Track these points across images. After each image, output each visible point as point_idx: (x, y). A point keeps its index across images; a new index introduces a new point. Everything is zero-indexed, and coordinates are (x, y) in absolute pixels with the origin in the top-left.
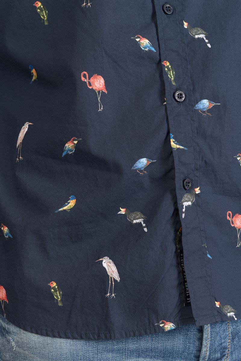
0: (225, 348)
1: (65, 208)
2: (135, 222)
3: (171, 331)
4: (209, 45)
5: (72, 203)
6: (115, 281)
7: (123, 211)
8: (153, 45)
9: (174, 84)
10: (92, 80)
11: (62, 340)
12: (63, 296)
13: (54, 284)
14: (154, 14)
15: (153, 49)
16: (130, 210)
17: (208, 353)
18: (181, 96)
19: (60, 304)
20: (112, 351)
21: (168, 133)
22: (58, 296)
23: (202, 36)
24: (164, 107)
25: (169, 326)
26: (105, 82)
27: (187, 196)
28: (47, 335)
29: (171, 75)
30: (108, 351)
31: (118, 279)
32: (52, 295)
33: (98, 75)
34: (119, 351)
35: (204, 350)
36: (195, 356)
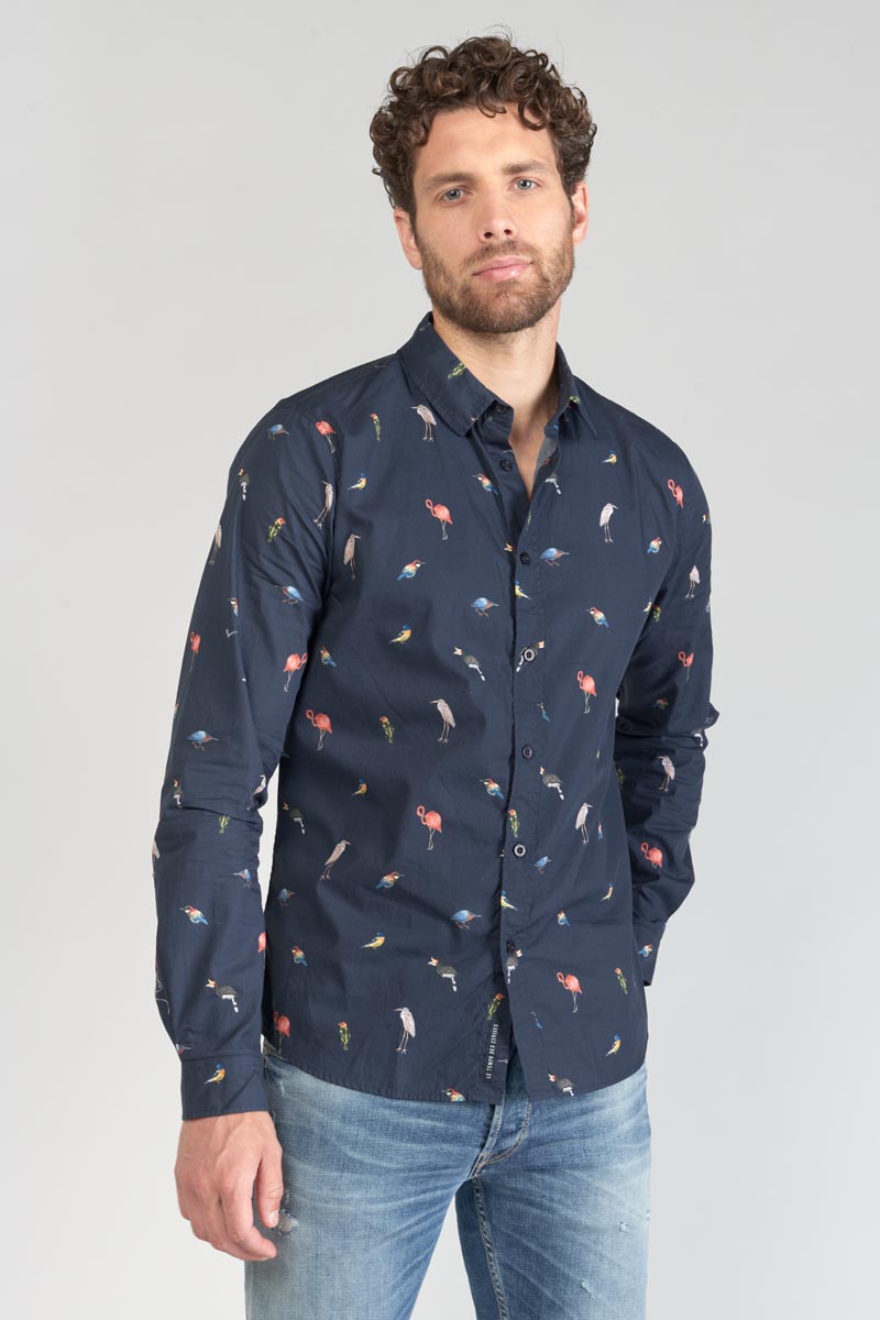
0: (521, 1120)
1: (371, 945)
2: (444, 975)
3: (459, 1103)
4: (562, 797)
5: (380, 941)
6: (410, 1036)
7: (434, 962)
8: (502, 791)
9: (516, 836)
10: (427, 816)
11: (338, 1088)
12: (350, 1040)
13: (344, 1026)
14: (513, 756)
15: (501, 795)
16: (442, 962)
17: (500, 1122)
18: (520, 850)
19: (345, 1048)
20: (390, 1107)
21: (499, 888)
22: (345, 1039)
23: (556, 785)
24: (499, 860)
25: (457, 1097)
26: (442, 821)
27: (510, 960)
28: (324, 1079)
29: (515, 827)
30: (385, 1107)
31: (413, 1035)
32: (339, 1036)
33: (436, 811)
34: (397, 1108)
35: (496, 1116)
36: (485, 1125)
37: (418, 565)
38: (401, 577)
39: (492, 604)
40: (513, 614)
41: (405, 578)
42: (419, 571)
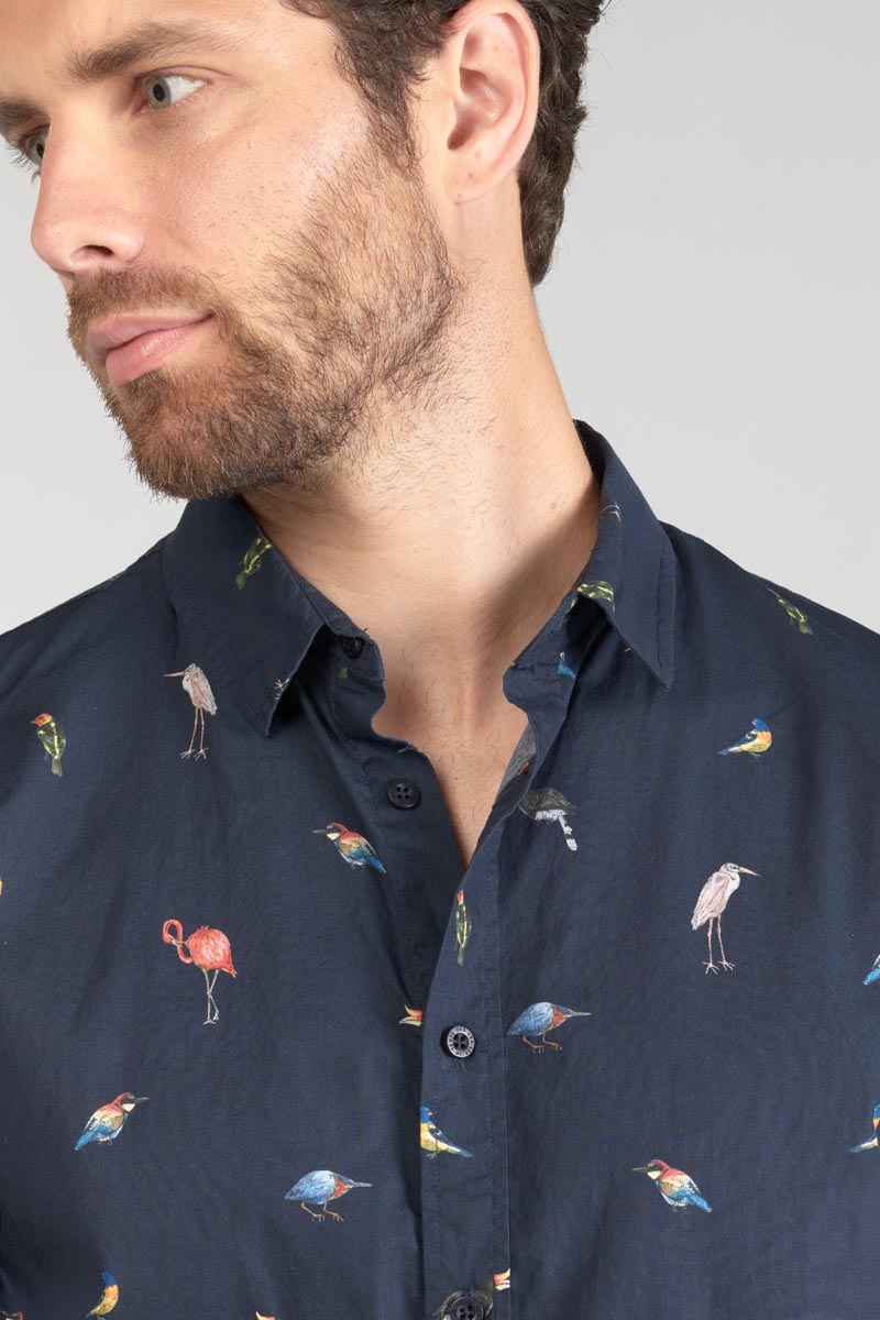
37: (129, 1107)
38: (82, 1141)
39: (350, 1185)
40: (414, 1203)
41: (93, 1144)
42: (131, 1121)
